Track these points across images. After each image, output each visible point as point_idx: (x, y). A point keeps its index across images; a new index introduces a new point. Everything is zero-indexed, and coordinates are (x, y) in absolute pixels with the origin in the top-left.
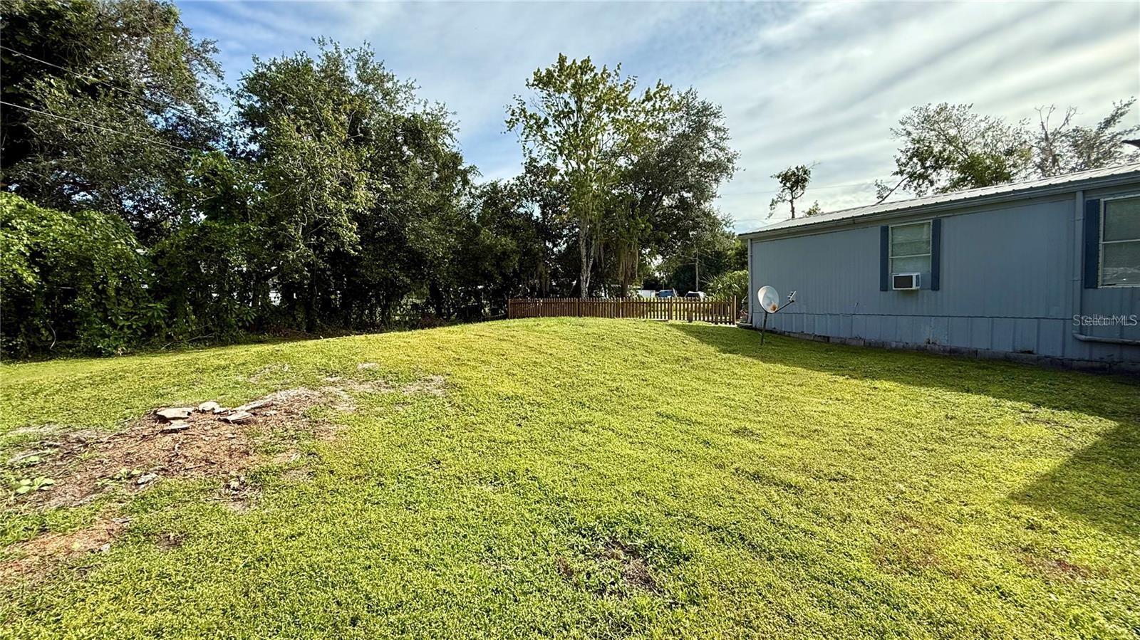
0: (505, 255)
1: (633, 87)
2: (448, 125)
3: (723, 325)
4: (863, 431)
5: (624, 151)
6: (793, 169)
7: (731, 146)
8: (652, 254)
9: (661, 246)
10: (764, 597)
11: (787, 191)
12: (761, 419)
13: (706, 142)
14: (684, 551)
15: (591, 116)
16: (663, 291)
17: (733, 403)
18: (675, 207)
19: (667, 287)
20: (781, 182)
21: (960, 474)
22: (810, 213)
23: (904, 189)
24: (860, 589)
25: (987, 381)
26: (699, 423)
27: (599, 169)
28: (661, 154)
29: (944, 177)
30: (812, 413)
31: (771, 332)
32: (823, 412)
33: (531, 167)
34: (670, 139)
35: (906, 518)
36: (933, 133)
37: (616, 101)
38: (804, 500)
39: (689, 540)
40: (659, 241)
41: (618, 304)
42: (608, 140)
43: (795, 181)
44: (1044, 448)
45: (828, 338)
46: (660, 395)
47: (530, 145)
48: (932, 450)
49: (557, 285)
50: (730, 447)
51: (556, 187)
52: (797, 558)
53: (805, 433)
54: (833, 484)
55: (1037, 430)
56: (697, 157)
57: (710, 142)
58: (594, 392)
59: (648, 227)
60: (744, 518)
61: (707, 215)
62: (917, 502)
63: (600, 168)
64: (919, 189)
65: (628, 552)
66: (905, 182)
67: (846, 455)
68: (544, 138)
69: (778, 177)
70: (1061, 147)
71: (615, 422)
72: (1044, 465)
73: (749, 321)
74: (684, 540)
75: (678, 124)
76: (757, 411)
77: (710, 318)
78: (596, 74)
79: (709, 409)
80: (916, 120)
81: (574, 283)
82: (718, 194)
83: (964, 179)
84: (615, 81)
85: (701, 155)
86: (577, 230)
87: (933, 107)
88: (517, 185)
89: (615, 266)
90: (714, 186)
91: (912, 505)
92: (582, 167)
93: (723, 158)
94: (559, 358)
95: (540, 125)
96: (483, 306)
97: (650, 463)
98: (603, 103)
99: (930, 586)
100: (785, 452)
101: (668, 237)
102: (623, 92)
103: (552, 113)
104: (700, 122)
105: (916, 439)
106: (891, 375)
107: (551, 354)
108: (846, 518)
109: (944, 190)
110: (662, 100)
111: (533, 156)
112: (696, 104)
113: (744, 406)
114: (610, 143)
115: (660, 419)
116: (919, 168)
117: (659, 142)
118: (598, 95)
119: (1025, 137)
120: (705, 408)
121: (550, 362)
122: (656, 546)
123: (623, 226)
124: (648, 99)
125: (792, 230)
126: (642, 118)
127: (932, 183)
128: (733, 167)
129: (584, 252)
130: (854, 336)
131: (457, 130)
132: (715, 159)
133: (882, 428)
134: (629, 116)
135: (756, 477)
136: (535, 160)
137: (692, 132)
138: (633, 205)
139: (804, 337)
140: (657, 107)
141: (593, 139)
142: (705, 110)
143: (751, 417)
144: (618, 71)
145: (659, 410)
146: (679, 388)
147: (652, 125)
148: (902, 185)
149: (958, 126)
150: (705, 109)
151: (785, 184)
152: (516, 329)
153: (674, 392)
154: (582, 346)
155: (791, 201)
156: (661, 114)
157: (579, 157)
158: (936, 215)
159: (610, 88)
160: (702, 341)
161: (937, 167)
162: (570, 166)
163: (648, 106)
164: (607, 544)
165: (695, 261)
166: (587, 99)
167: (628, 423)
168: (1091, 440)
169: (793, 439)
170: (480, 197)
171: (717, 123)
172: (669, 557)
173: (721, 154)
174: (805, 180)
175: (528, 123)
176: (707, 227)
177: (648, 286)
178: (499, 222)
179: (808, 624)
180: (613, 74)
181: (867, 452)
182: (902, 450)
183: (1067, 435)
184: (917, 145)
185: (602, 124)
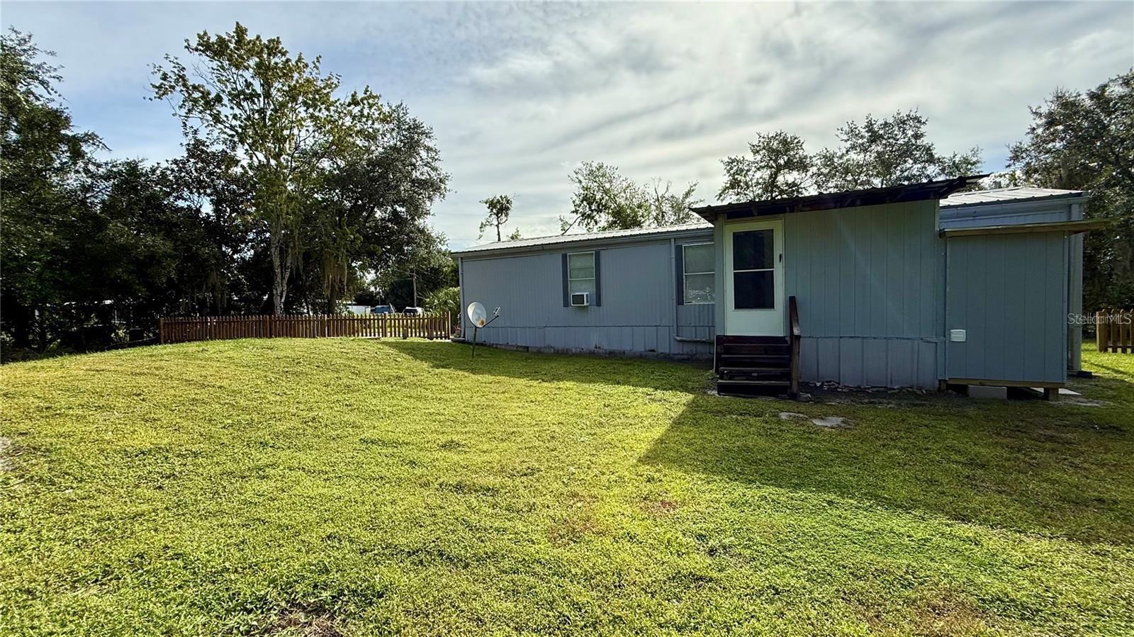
0: (153, 259)
1: (336, 86)
2: (39, 67)
3: (439, 340)
4: (549, 426)
5: (326, 153)
6: (498, 197)
7: (444, 168)
8: (362, 268)
9: (374, 260)
10: (457, 608)
11: (494, 216)
12: (466, 430)
13: (419, 159)
14: (378, 588)
15: (283, 105)
16: (380, 306)
17: (442, 418)
18: (389, 220)
19: (383, 302)
20: (489, 208)
21: (610, 450)
22: (512, 238)
23: (579, 225)
24: (538, 568)
25: (630, 374)
26: (406, 444)
27: (295, 168)
28: (370, 162)
29: (604, 219)
30: (511, 417)
31: (482, 344)
32: (520, 414)
33: (197, 150)
34: (380, 149)
35: (575, 495)
36: (595, 184)
37: (317, 97)
38: (499, 499)
39: (383, 575)
40: (371, 254)
41: (322, 322)
42: (307, 137)
43: (500, 208)
44: (657, 420)
45: (528, 347)
46: (367, 419)
47: (194, 121)
48: (594, 434)
49: (240, 300)
50: (437, 463)
51: (235, 180)
52: (489, 557)
53: (505, 436)
54: (524, 479)
55: (655, 407)
56: (410, 173)
57: (422, 160)
58: (281, 427)
59: (358, 239)
60: (444, 532)
61: (422, 231)
62: (583, 479)
63: (298, 167)
64: (588, 226)
65: (310, 612)
66: (579, 220)
67: (535, 450)
68: (217, 118)
69: (486, 203)
70: (666, 207)
71: (307, 459)
72: (657, 432)
73: (462, 336)
74: (378, 576)
75: (388, 135)
76: (464, 422)
77: (426, 334)
78: (288, 60)
79: (418, 427)
80: (585, 172)
81: (265, 298)
82: (432, 213)
83: (615, 222)
84: (314, 73)
85: (414, 171)
86: (268, 235)
87: (595, 165)
88: (173, 170)
89: (319, 280)
90: (428, 203)
91: (579, 482)
92: (273, 162)
93: (435, 178)
94: (233, 391)
95: (210, 103)
96: (114, 329)
97: (347, 498)
98: (299, 95)
99: (587, 548)
100: (486, 457)
101: (380, 250)
102: (324, 88)
103: (227, 91)
104: (412, 138)
105: (585, 427)
106: (570, 376)
107: (220, 387)
108: (532, 508)
109: (604, 229)
110: (370, 107)
111: (199, 137)
112: (407, 120)
113: (452, 418)
114: (310, 141)
115: (364, 447)
116: (588, 210)
117: (368, 150)
118: (292, 84)
119: (647, 197)
120: (412, 427)
121: (218, 397)
122: (346, 592)
123: (329, 235)
124: (355, 102)
125: (496, 252)
126: (348, 121)
127: (596, 223)
128: (445, 188)
129: (277, 262)
130: (546, 345)
131: (59, 78)
132: (428, 177)
133: (562, 421)
134: (332, 116)
135: (459, 488)
136: (203, 144)
137: (404, 147)
138: (340, 212)
139: (509, 348)
140: (366, 114)
141: (286, 132)
142: (415, 127)
143: (458, 429)
144: (317, 64)
145: (362, 437)
146: (388, 409)
147: (360, 132)
148: (577, 222)
149: (610, 182)
150: (417, 127)
151: (492, 210)
152: (166, 357)
153: (382, 414)
154: (269, 374)
155: (497, 226)
156: (370, 122)
157: (268, 150)
158: (595, 247)
159: (308, 80)
160: (416, 358)
161: (599, 211)
162: (255, 158)
163: (356, 110)
164: (283, 611)
165: (412, 276)
166: (276, 84)
167: (324, 457)
168: (680, 410)
169: (495, 443)
170: (107, 177)
171: (428, 142)
172: (360, 601)
173: (433, 174)
174: (508, 209)
175: (190, 95)
176: (422, 243)
177: (361, 301)
178: (141, 215)
179: (494, 619)
180: (311, 65)
181: (551, 445)
182: (575, 438)
183: (670, 408)
184: (586, 192)
185: (299, 118)
